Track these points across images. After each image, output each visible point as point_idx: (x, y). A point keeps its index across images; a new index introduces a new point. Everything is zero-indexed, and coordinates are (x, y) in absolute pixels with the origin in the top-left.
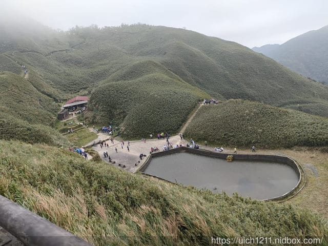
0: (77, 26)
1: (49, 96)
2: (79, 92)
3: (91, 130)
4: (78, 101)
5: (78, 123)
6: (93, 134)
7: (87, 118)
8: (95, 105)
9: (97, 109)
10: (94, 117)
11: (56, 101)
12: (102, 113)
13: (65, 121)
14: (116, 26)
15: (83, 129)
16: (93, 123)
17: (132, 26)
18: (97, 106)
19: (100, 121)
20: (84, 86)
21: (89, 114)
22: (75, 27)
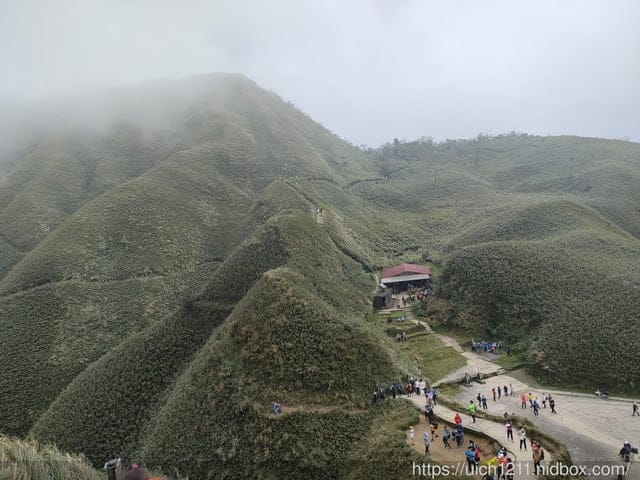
0: (396, 140)
1: (355, 257)
2: (401, 254)
3: (448, 342)
4: (409, 273)
5: (416, 322)
6: (452, 353)
7: (434, 313)
8: (456, 288)
9: (462, 296)
10: (454, 313)
11: (367, 269)
12: (473, 307)
13: (387, 311)
14: (467, 139)
15: (428, 337)
16: (448, 326)
17: (500, 137)
18: (461, 289)
19: (467, 324)
20: (413, 245)
21: (441, 305)
22: (392, 142)
